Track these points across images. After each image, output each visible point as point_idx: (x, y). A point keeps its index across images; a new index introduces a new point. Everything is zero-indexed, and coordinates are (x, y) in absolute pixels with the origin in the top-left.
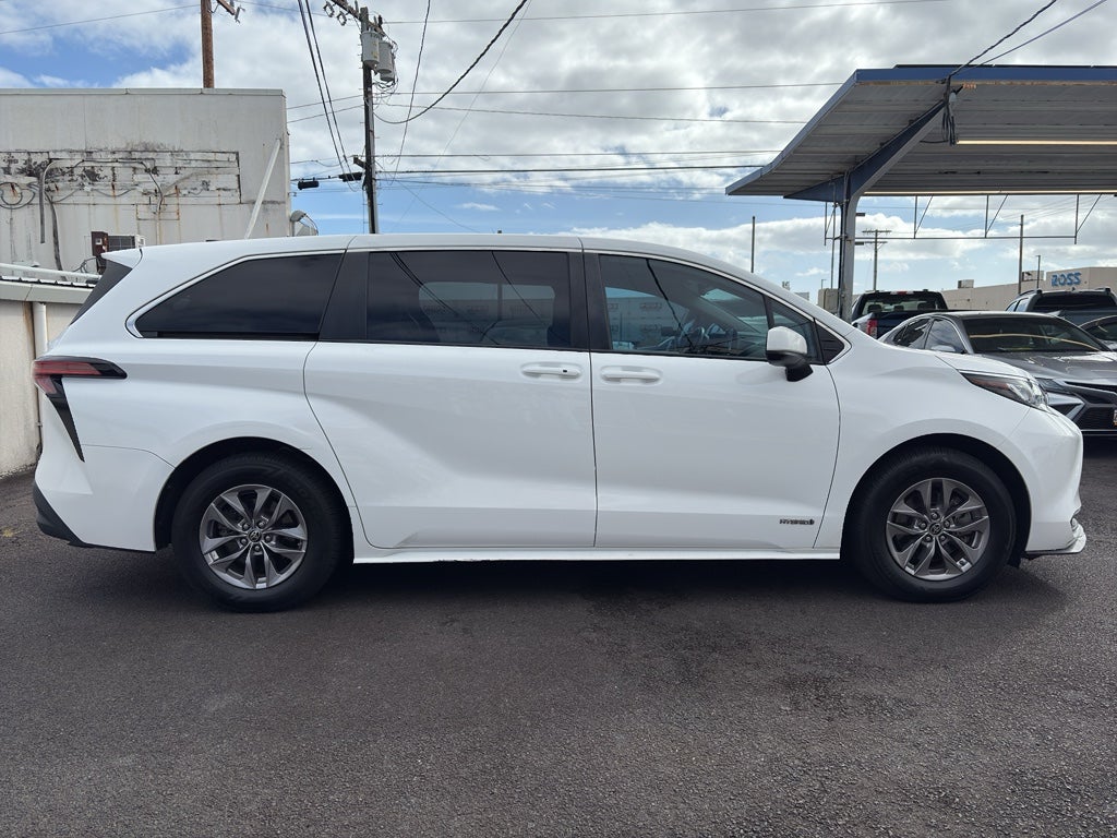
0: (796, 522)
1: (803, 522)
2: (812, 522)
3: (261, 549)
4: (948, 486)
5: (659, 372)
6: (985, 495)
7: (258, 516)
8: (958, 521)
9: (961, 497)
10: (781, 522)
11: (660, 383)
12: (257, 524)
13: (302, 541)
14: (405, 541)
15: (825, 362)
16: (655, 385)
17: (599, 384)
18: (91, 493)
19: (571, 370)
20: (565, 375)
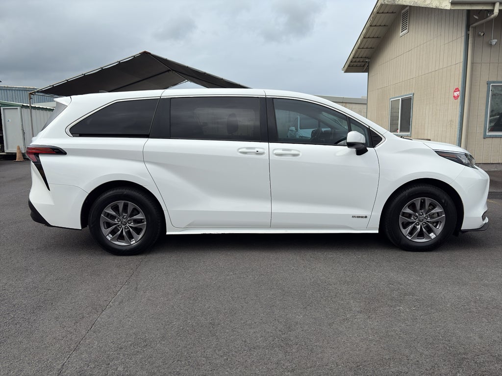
0: (359, 217)
1: (362, 217)
2: (366, 217)
3: (128, 228)
4: (428, 201)
5: (299, 151)
6: (444, 206)
7: (122, 214)
8: (432, 216)
9: (433, 206)
10: (353, 217)
11: (300, 156)
12: (123, 218)
13: (143, 219)
14: (189, 225)
15: (374, 147)
16: (298, 157)
17: (273, 157)
18: (53, 204)
19: (260, 150)
20: (258, 153)
